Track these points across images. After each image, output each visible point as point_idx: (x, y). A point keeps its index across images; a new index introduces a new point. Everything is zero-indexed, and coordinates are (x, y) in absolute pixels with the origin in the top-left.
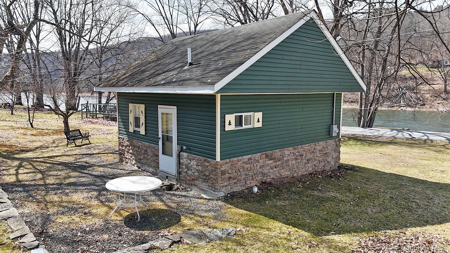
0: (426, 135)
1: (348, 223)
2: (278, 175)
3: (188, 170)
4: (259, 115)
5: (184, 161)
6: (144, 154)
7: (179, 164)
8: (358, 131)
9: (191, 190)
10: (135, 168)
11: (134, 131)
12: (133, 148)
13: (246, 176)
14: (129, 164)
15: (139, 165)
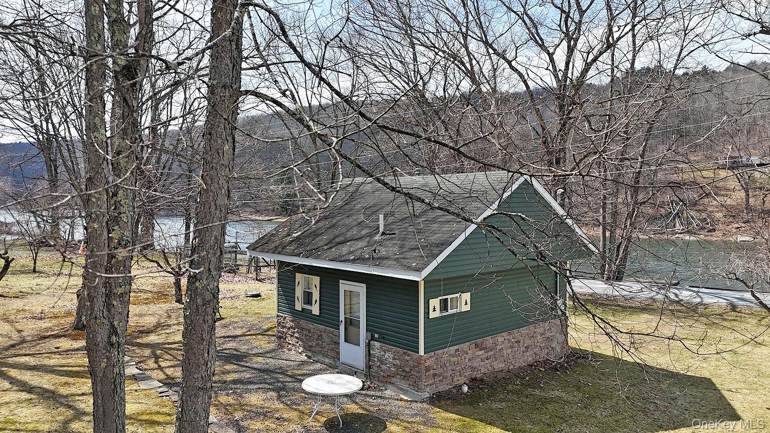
0: (699, 296)
1: (573, 429)
2: (490, 368)
3: (383, 364)
4: (467, 296)
5: (375, 352)
6: (317, 339)
7: (369, 356)
8: (599, 287)
9: (386, 389)
10: (303, 357)
11: (303, 309)
12: (299, 331)
13: (453, 372)
14: (293, 352)
15: (310, 354)
